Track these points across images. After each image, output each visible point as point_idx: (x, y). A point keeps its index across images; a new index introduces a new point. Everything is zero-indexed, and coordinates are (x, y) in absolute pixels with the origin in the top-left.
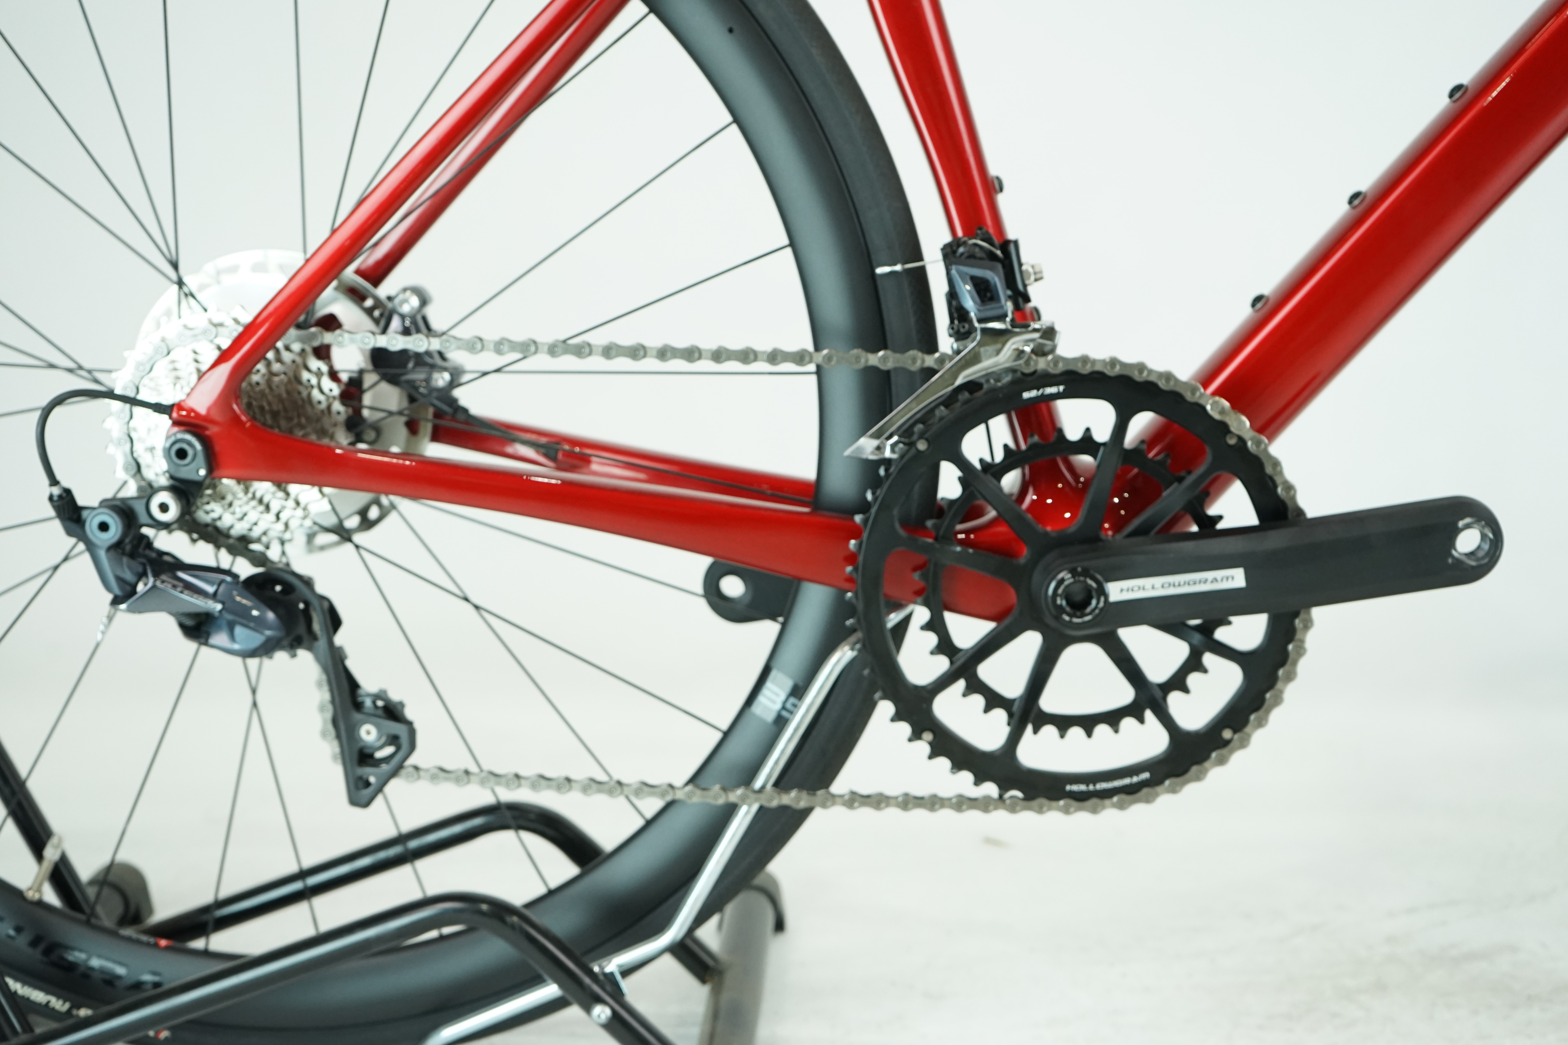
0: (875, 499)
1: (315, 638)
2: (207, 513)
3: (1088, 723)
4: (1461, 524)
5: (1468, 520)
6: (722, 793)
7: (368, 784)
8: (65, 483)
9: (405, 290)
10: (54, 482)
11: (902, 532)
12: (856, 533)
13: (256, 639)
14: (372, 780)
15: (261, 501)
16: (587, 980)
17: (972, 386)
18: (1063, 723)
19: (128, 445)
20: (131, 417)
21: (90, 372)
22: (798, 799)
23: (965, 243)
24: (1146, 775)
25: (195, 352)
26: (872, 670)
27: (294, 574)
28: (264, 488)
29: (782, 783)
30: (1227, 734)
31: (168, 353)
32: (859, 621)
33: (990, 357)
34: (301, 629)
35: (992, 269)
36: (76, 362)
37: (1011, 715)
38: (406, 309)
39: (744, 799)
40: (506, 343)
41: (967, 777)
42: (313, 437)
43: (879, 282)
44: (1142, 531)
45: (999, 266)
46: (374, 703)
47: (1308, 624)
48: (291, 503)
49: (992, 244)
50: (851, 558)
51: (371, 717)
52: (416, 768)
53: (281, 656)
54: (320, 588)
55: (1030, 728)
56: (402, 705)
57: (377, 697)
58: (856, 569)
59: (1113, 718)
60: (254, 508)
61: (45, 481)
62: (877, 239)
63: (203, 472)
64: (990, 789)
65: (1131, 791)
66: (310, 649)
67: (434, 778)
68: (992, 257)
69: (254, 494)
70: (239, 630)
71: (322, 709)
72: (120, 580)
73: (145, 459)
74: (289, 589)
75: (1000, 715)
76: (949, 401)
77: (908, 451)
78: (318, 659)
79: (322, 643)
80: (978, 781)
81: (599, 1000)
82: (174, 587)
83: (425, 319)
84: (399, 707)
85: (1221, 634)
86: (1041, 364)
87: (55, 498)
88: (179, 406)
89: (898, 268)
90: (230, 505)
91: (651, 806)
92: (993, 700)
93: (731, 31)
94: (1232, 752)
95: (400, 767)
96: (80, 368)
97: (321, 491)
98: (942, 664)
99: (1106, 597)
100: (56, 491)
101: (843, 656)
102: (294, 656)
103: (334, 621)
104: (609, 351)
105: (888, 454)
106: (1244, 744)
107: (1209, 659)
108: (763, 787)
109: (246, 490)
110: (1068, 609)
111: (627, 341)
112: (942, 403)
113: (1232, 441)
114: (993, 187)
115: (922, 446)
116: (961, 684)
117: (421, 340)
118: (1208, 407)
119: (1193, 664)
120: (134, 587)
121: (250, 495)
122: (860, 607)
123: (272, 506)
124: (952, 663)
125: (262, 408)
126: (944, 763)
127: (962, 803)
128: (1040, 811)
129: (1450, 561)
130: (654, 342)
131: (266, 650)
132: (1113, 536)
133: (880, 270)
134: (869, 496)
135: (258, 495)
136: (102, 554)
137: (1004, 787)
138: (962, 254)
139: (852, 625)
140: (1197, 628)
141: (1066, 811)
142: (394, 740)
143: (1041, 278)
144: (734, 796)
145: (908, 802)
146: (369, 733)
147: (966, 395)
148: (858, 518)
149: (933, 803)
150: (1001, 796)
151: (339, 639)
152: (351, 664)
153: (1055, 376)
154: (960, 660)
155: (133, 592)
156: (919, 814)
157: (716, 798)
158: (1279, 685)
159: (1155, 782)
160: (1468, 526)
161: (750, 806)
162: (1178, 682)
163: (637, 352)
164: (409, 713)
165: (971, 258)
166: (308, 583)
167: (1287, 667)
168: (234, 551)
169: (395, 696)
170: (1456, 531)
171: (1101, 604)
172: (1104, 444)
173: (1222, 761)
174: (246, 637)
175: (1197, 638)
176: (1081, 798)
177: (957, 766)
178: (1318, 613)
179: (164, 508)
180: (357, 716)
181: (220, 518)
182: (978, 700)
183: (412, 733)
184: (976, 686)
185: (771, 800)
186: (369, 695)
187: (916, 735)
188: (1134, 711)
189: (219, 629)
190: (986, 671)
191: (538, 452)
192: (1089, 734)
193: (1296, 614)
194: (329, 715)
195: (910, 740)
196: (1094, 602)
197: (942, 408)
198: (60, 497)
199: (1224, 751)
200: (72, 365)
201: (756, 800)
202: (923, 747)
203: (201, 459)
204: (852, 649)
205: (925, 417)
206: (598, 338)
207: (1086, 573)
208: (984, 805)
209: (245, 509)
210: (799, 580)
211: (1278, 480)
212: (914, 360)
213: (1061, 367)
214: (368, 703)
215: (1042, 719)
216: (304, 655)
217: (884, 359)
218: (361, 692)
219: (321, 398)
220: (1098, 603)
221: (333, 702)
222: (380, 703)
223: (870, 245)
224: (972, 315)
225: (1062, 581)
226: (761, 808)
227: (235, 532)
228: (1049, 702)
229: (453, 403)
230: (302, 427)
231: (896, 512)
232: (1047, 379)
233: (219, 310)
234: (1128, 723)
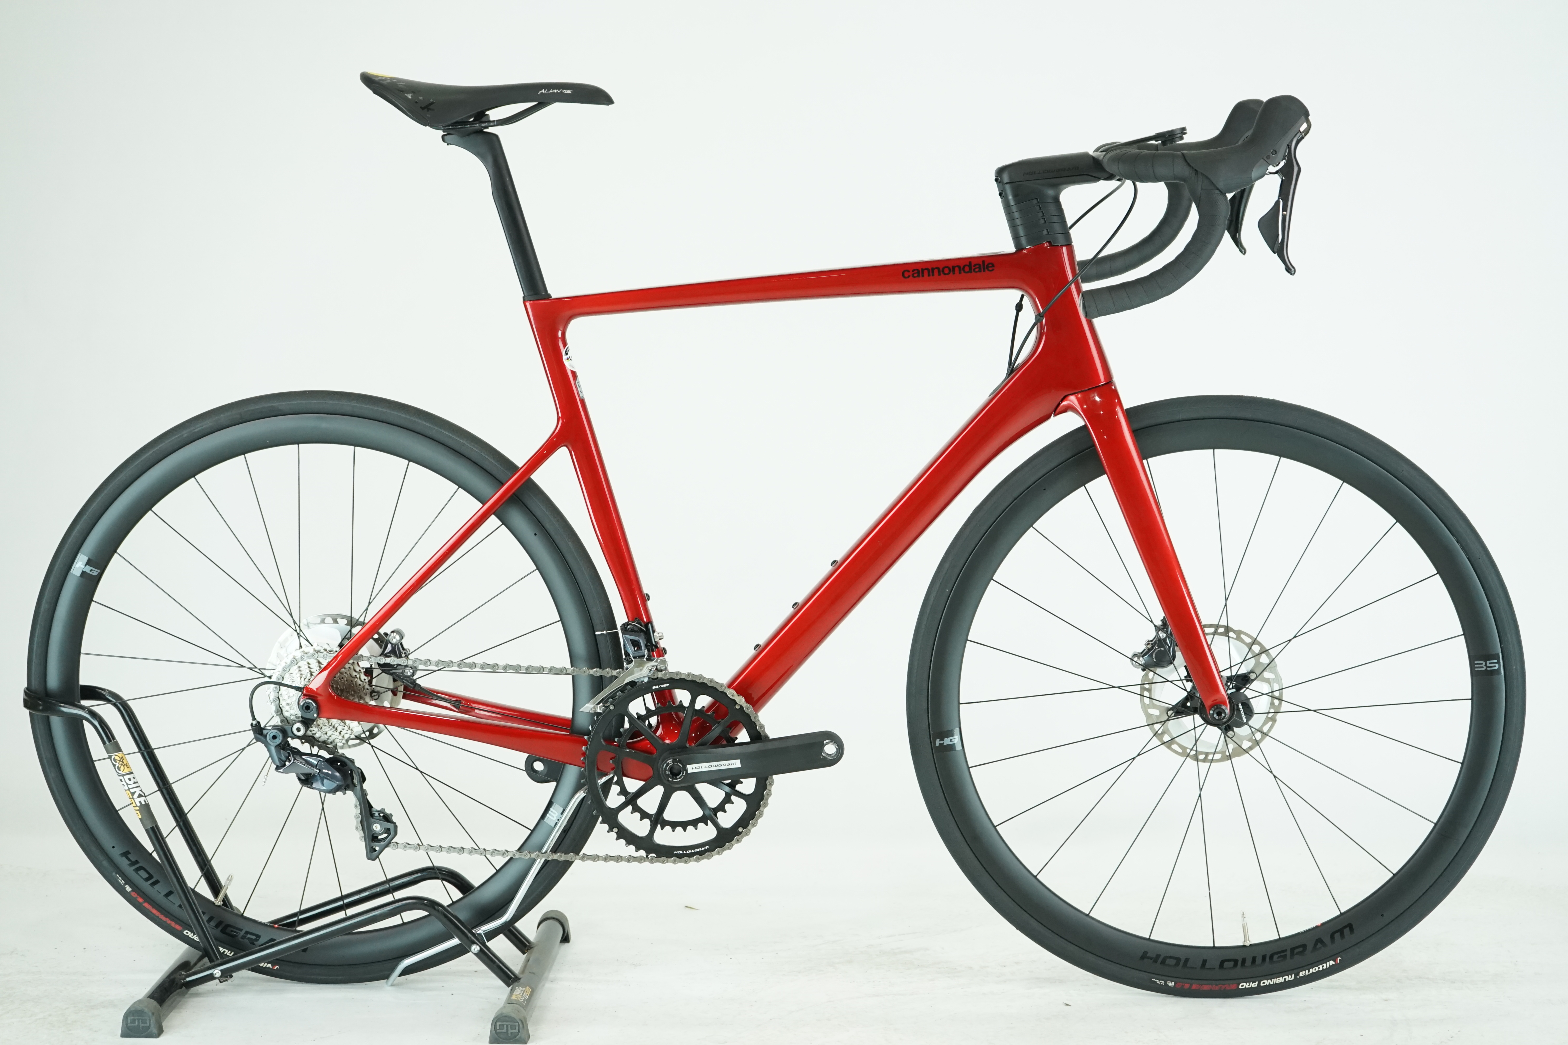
0: (593, 729)
1: (355, 786)
2: (311, 731)
3: (684, 825)
4: (825, 742)
5: (827, 741)
6: (528, 854)
7: (375, 851)
8: (258, 719)
9: (393, 632)
10: (254, 719)
11: (604, 743)
12: (585, 743)
13: (333, 785)
14: (377, 848)
15: (334, 727)
16: (470, 935)
17: (632, 684)
18: (674, 825)
19: (278, 702)
20: (280, 690)
21: (259, 669)
22: (560, 857)
23: (630, 624)
24: (707, 847)
25: (308, 663)
26: (592, 801)
27: (346, 757)
28: (335, 722)
29: (555, 850)
30: (740, 829)
31: (297, 663)
32: (586, 780)
33: (638, 672)
34: (349, 782)
35: (639, 636)
36: (254, 666)
37: (651, 821)
38: (394, 641)
39: (537, 856)
40: (440, 662)
41: (632, 848)
42: (357, 700)
43: (597, 637)
44: (704, 744)
45: (642, 634)
46: (379, 815)
47: (772, 783)
48: (346, 728)
49: (641, 625)
50: (584, 754)
51: (378, 820)
52: (397, 843)
53: (339, 794)
54: (357, 765)
55: (659, 826)
56: (391, 815)
57: (380, 812)
58: (585, 759)
59: (694, 823)
60: (331, 729)
61: (251, 718)
62: (596, 620)
63: (315, 715)
64: (642, 853)
65: (701, 853)
66: (352, 791)
67: (404, 847)
68: (642, 630)
69: (331, 724)
70: (325, 781)
71: (356, 817)
72: (280, 759)
73: (285, 708)
74: (344, 764)
75: (647, 822)
76: (622, 689)
77: (606, 710)
78: (356, 795)
79: (358, 787)
80: (638, 849)
81: (474, 943)
82: (301, 763)
83: (401, 644)
84: (390, 817)
85: (738, 787)
86: (660, 675)
87: (254, 725)
88: (306, 687)
89: (604, 632)
90: (321, 728)
91: (500, 861)
92: (644, 815)
93: (535, 534)
94: (742, 837)
95: (390, 843)
96: (256, 668)
97: (359, 723)
98: (622, 799)
99: (687, 771)
100: (254, 722)
101: (581, 795)
102: (345, 794)
103: (363, 779)
104: (484, 667)
105: (599, 711)
106: (747, 834)
107: (733, 798)
108: (546, 852)
109: (329, 722)
110: (670, 775)
111: (491, 662)
112: (620, 690)
113: (737, 707)
114: (645, 598)
115: (612, 708)
116: (630, 808)
117: (405, 660)
118: (728, 694)
119: (727, 800)
120: (285, 762)
121: (330, 724)
122: (587, 774)
123: (338, 728)
124: (626, 798)
125: (337, 688)
126: (622, 842)
127: (630, 859)
128: (663, 862)
129: (821, 757)
130: (502, 663)
131: (333, 791)
132: (690, 745)
133: (597, 633)
134: (590, 728)
135: (333, 724)
136: (273, 749)
137: (648, 853)
138: (629, 629)
139: (584, 782)
140: (728, 785)
141: (674, 862)
142: (387, 831)
143: (662, 638)
144: (533, 856)
145: (607, 858)
146: (377, 827)
147: (629, 687)
148: (586, 737)
149: (618, 859)
150: (647, 856)
151: (365, 786)
152: (369, 798)
153: (665, 680)
154: (629, 796)
155: (284, 765)
156: (612, 863)
157: (526, 855)
158: (761, 809)
159: (711, 850)
160: (827, 743)
161: (541, 859)
162: (721, 808)
163: (494, 668)
164: (394, 819)
165: (633, 631)
166: (352, 761)
167: (764, 801)
168: (320, 748)
169: (388, 811)
170: (823, 745)
171: (685, 774)
172: (687, 707)
173: (738, 841)
174: (329, 784)
175: (728, 789)
176: (680, 857)
177: (629, 843)
178: (776, 777)
179: (298, 730)
180: (373, 820)
181: (315, 734)
182: (637, 815)
183: (396, 827)
184: (636, 809)
185: (549, 856)
186: (377, 811)
187: (611, 830)
188: (703, 819)
189: (317, 780)
190: (641, 802)
191: (451, 705)
192: (685, 830)
193: (767, 779)
194: (359, 820)
195: (608, 832)
196: (682, 773)
197: (620, 692)
198: (256, 724)
199: (739, 837)
200: (252, 666)
201: (543, 857)
202: (613, 835)
203: (315, 710)
204: (584, 793)
205: (612, 696)
206: (478, 660)
207: (680, 761)
208: (640, 860)
209: (326, 730)
210: (565, 763)
211: (757, 724)
212: (608, 673)
213: (667, 677)
214: (377, 814)
215: (665, 823)
216: (349, 793)
217: (596, 672)
218: (373, 809)
219: (361, 683)
220: (683, 773)
221: (361, 814)
222: (382, 815)
223: (593, 622)
224: (631, 655)
225: (668, 764)
226: (545, 860)
227: (321, 739)
228: (668, 815)
229: (414, 682)
230: (353, 696)
231: (601, 735)
232: (662, 681)
233: (318, 645)
234: (701, 825)
